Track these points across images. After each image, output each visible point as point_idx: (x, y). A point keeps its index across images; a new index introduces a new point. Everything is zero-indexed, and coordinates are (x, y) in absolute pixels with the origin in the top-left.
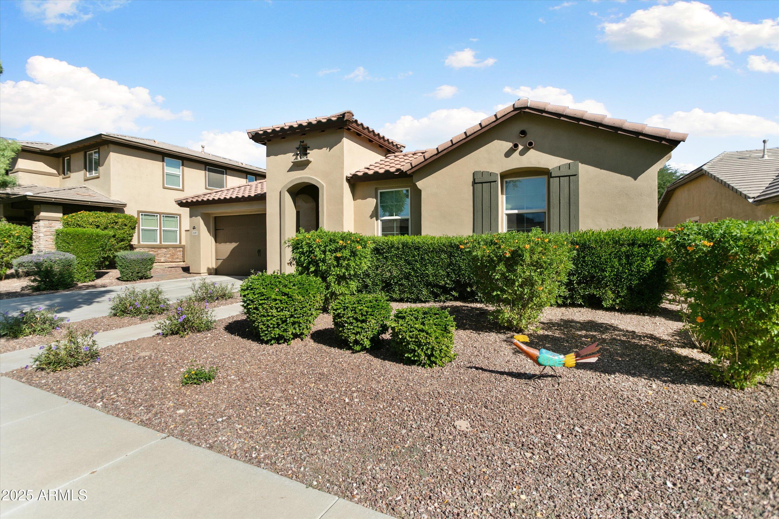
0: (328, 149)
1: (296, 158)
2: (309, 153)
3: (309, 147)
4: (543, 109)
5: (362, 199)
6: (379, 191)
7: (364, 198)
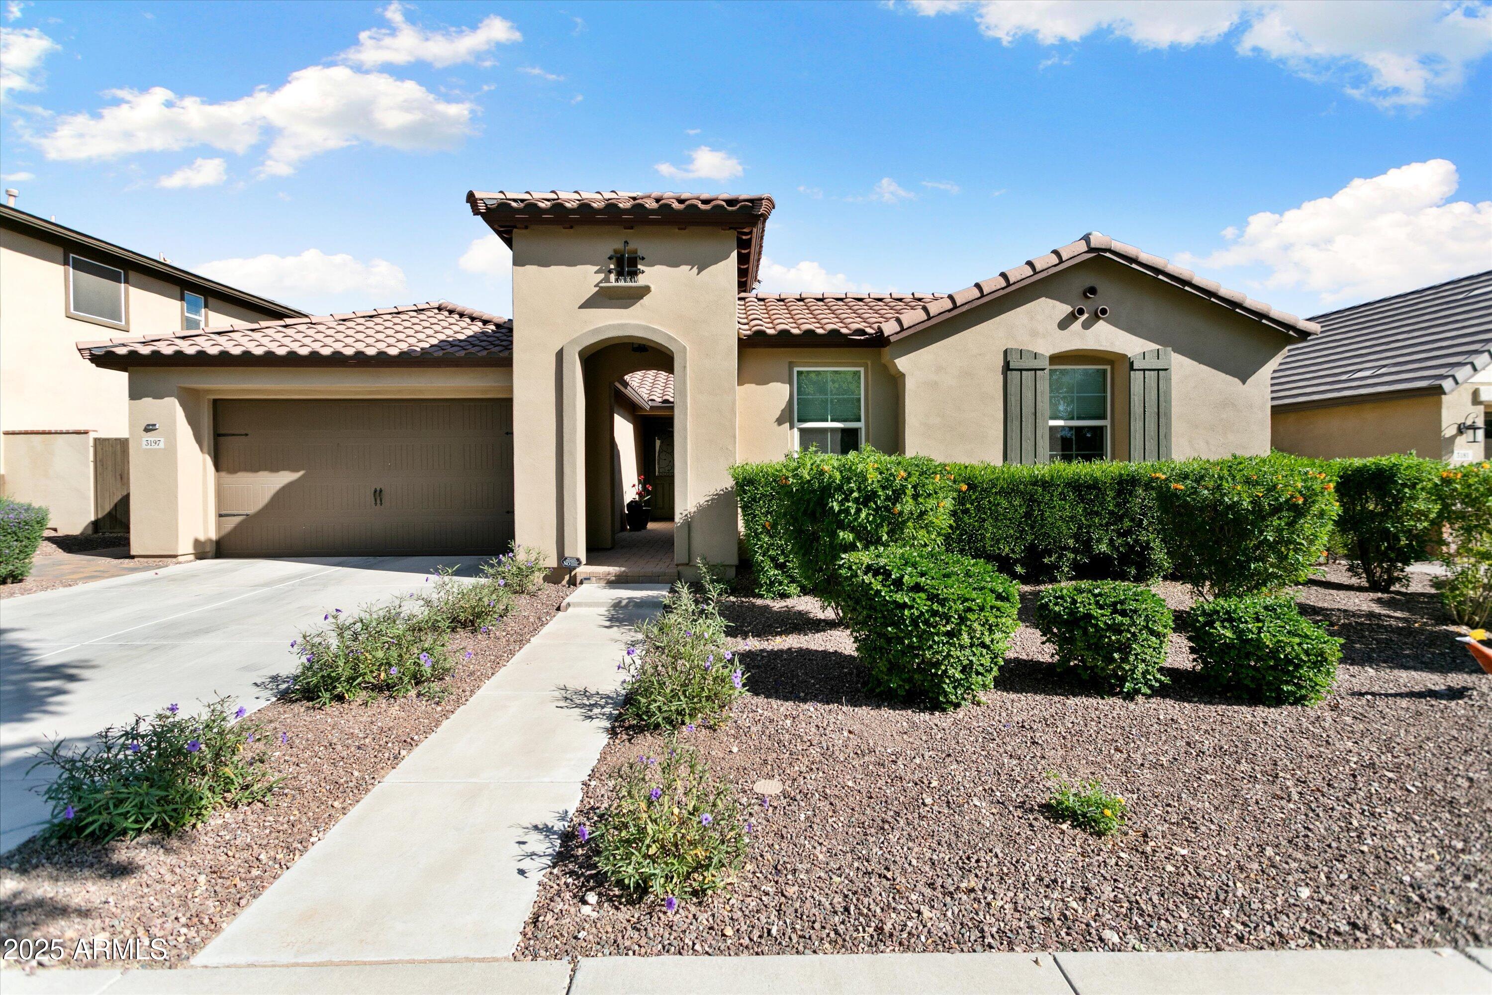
0: (695, 270)
1: (606, 279)
2: (643, 272)
3: (643, 259)
4: (1134, 257)
5: (757, 384)
6: (796, 369)
7: (763, 381)
